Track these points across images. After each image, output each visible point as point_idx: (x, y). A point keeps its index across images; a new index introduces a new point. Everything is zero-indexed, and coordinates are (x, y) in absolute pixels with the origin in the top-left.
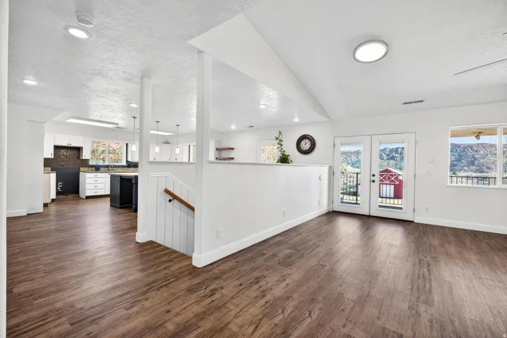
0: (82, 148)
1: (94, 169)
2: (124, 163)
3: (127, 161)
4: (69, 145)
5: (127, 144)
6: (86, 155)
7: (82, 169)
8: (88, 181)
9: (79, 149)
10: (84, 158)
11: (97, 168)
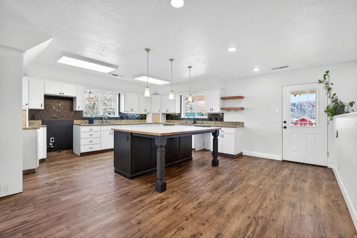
0: (75, 98)
1: (87, 121)
2: (117, 115)
3: (120, 113)
4: (61, 95)
5: (119, 94)
6: (79, 106)
7: (75, 122)
8: (83, 135)
9: (71, 100)
10: (77, 109)
11: (91, 121)
